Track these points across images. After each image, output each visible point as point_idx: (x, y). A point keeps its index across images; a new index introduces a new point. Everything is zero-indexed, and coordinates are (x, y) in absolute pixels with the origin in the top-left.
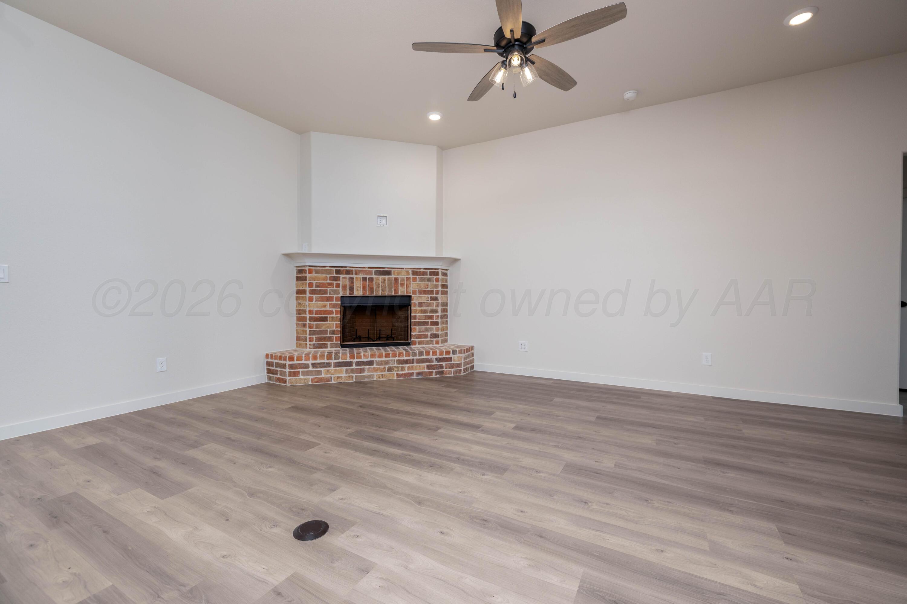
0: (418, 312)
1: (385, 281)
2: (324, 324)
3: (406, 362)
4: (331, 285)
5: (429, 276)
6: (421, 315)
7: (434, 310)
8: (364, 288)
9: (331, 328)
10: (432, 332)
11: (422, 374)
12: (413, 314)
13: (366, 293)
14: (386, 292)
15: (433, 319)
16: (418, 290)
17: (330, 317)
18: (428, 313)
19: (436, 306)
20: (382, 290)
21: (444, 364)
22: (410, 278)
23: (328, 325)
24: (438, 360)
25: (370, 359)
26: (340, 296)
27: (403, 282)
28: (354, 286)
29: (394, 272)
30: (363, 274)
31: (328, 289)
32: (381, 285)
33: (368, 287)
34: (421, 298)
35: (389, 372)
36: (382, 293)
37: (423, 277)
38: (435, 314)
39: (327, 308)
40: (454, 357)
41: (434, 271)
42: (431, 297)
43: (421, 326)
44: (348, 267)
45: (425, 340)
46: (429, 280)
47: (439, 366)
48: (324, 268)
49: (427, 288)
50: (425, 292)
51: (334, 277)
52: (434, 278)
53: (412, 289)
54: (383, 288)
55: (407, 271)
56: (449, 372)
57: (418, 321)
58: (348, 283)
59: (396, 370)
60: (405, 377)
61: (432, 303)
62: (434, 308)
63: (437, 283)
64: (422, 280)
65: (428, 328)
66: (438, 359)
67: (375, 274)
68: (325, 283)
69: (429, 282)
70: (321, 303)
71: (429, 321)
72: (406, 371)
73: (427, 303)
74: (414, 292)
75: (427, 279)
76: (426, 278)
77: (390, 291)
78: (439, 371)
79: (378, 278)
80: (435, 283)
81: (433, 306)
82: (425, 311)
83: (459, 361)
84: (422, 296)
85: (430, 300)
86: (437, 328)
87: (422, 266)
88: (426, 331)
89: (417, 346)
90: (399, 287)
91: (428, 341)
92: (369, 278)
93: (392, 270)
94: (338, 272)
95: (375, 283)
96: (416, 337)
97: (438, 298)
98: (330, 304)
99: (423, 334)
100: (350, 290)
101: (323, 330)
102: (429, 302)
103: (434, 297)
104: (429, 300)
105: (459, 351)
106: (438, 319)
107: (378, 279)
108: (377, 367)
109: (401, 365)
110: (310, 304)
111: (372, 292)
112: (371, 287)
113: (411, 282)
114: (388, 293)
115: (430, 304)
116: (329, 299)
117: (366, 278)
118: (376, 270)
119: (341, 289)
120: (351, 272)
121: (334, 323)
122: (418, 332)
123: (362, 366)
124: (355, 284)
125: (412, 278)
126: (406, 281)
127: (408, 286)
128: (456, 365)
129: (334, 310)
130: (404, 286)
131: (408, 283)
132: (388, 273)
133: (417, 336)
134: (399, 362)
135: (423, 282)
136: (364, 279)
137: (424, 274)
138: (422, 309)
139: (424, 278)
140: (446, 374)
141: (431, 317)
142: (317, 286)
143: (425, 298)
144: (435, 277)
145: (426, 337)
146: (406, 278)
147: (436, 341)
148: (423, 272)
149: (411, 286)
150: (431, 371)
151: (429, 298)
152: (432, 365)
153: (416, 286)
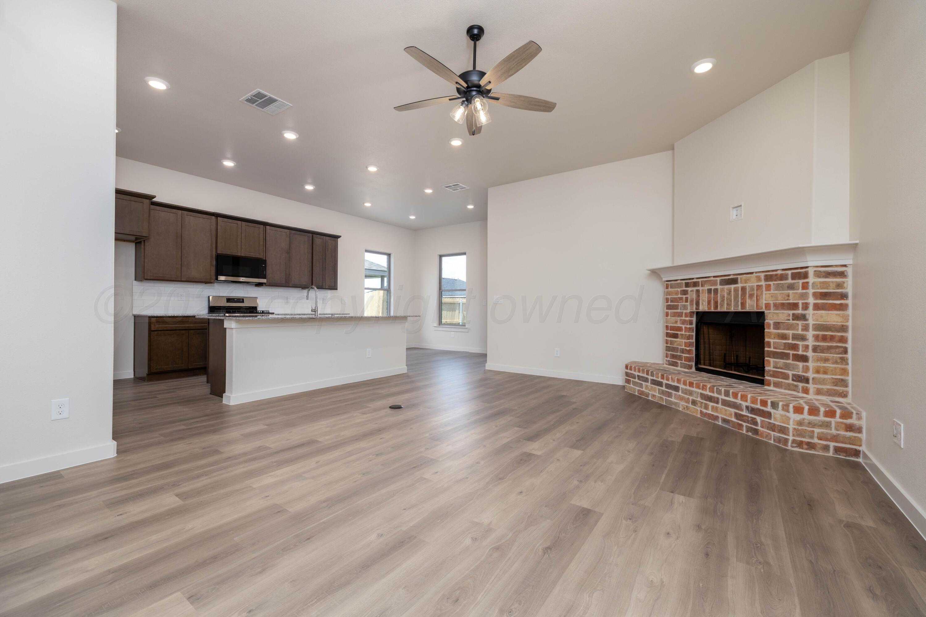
0: (773, 336)
1: (731, 293)
2: (676, 341)
3: (710, 399)
4: (681, 299)
5: (790, 281)
6: (778, 342)
7: (799, 336)
8: (709, 303)
9: (681, 346)
10: (796, 372)
11: (729, 423)
12: (767, 340)
13: (709, 308)
14: (731, 306)
15: (798, 351)
16: (773, 303)
17: (680, 334)
18: (789, 339)
19: (803, 330)
20: (728, 304)
21: (759, 419)
22: (761, 286)
23: (679, 342)
24: (749, 410)
25: (675, 384)
26: (688, 311)
27: (753, 293)
28: (699, 299)
29: (741, 279)
30: (709, 285)
31: (680, 304)
32: (727, 298)
33: (712, 301)
34: (778, 316)
35: (693, 405)
36: (727, 308)
37: (780, 284)
38: (801, 343)
39: (678, 324)
40: (775, 413)
41: (800, 272)
42: (793, 314)
43: (777, 358)
44: (695, 279)
45: (784, 382)
46: (791, 287)
47: (751, 420)
48: (676, 282)
49: (788, 300)
50: (783, 306)
51: (684, 290)
52: (798, 282)
53: (764, 302)
54: (728, 301)
55: (757, 277)
56: (767, 435)
57: (773, 351)
58: (694, 296)
59: (700, 405)
60: (709, 419)
61: (796, 324)
62: (800, 332)
63: (804, 291)
64: (778, 287)
65: (789, 363)
66: (750, 408)
67: (721, 284)
68: (677, 297)
69: (790, 290)
70: (674, 318)
71: (791, 352)
72: (710, 412)
73: (787, 324)
74: (767, 306)
75: (787, 285)
76: (786, 283)
77: (736, 305)
78: (752, 427)
79: (723, 288)
80: (800, 291)
81: (798, 330)
82: (784, 337)
83: (783, 423)
84: (779, 313)
85: (793, 320)
86: (805, 367)
87: (778, 266)
88: (786, 367)
89: (771, 388)
90: (747, 300)
91: (789, 385)
92: (714, 290)
93: (739, 277)
94: (687, 285)
95: (720, 295)
96: (771, 375)
97: (807, 316)
98: (680, 319)
99: (781, 372)
100: (696, 304)
101: (675, 347)
102: (791, 321)
103: (799, 314)
104: (791, 319)
105: (783, 406)
106: (807, 352)
107: (722, 290)
108: (683, 396)
109: (704, 401)
110: (667, 320)
111: (716, 307)
112: (716, 300)
113: (763, 291)
114: (734, 308)
115: (792, 325)
116: (680, 315)
117: (711, 289)
118: (721, 279)
119: (688, 303)
120: (697, 284)
121: (684, 341)
122: (774, 368)
123: (670, 389)
124: (701, 298)
125: (764, 286)
126: (757, 290)
127: (758, 298)
128: (779, 428)
129: (683, 326)
130: (753, 299)
131: (759, 293)
132: (734, 281)
133: (771, 373)
134: (703, 396)
135: (780, 290)
136: (709, 291)
137: (783, 277)
138: (778, 333)
139: (782, 284)
140: (762, 437)
141: (794, 347)
142: (672, 301)
143: (784, 315)
144: (801, 281)
145: (786, 377)
146: (757, 286)
147: (803, 387)
148: (782, 275)
149: (762, 298)
150: (740, 422)
151: (791, 315)
152: (741, 414)
153: (771, 297)
